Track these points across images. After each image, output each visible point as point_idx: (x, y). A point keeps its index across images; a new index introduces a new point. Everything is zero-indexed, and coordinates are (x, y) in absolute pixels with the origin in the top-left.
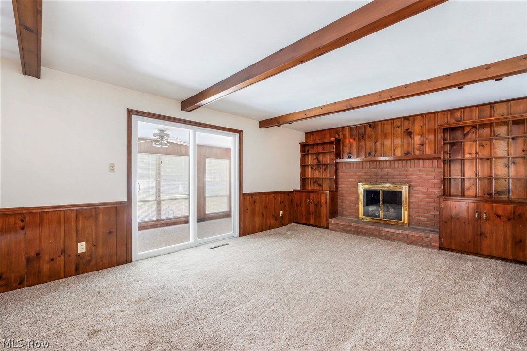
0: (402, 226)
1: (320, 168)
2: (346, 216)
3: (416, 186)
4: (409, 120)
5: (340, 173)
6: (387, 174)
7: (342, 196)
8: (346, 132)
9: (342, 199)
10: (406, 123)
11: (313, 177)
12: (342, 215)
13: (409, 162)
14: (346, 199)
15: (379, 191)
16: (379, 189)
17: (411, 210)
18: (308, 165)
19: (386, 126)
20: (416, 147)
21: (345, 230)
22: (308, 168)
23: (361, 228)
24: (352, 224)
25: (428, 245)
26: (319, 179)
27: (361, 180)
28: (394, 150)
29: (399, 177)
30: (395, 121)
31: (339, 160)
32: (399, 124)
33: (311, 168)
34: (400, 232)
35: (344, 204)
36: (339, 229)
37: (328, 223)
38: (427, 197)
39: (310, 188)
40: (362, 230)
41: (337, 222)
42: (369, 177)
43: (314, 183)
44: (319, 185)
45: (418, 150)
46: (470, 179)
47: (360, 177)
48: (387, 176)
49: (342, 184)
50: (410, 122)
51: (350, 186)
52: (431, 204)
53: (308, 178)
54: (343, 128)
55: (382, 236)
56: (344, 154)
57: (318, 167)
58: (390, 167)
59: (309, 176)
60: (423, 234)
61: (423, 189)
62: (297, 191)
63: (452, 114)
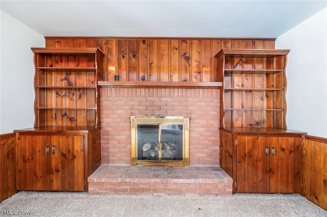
0: (183, 167)
1: (71, 95)
2: (114, 162)
3: (196, 118)
4: (186, 43)
5: (105, 102)
6: (166, 105)
7: (108, 134)
8: (112, 45)
9: (108, 140)
10: (185, 46)
11: (59, 107)
12: (108, 161)
14: (114, 138)
15: (157, 126)
17: (191, 147)
18: (51, 89)
19: (162, 45)
20: (193, 74)
22: (52, 93)
23: (140, 184)
24: (128, 180)
25: (221, 193)
26: (70, 110)
27: (134, 111)
28: (171, 76)
29: (179, 108)
30: (172, 41)
31: (100, 83)
32: (176, 45)
33: (57, 94)
34: (192, 181)
35: (110, 145)
36: (106, 190)
37: (87, 183)
38: (208, 131)
39: (54, 124)
40: (142, 186)
41: (103, 180)
42: (144, 108)
43: (63, 116)
44: (70, 120)
45: (196, 78)
46: (238, 110)
47: (132, 108)
48: (166, 107)
49: (107, 117)
50: (188, 45)
51: (118, 120)
52: (211, 138)
53: (52, 110)
54: (108, 40)
55: (170, 190)
56: (109, 76)
57: (69, 93)
58: (169, 96)
59: (54, 106)
60: (217, 180)
61: (203, 122)
62: (23, 133)
63: (225, 44)
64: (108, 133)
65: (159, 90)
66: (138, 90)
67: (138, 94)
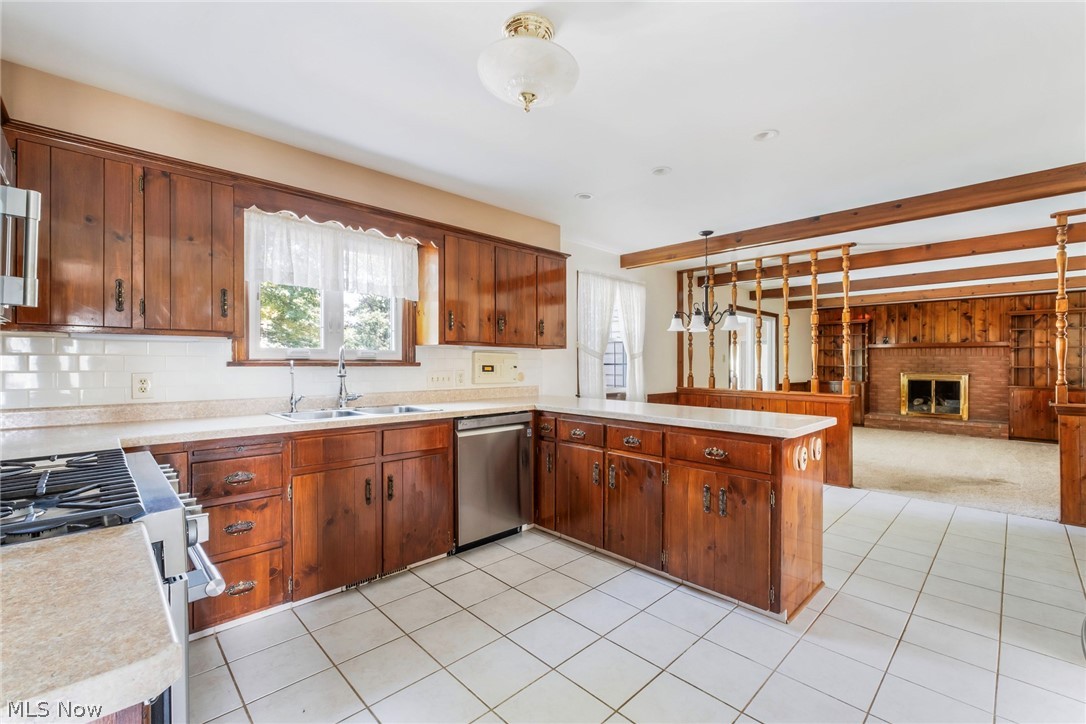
0: (961, 419)
1: (839, 355)
2: (882, 411)
3: (978, 376)
4: (968, 302)
5: (874, 361)
6: (941, 363)
7: (879, 388)
8: (881, 311)
9: (876, 393)
10: (965, 305)
11: (827, 364)
13: (969, 350)
14: (883, 392)
15: (930, 382)
16: (929, 379)
17: (972, 402)
19: (937, 307)
20: (977, 333)
21: (889, 426)
22: (820, 353)
23: (911, 422)
24: (899, 419)
25: (997, 436)
26: (837, 367)
27: (905, 369)
28: (948, 336)
29: (957, 366)
30: (949, 303)
31: (871, 346)
32: (955, 306)
33: (825, 354)
34: (963, 424)
35: (880, 397)
36: (879, 425)
37: (864, 419)
38: (993, 388)
40: (913, 425)
41: (878, 417)
42: (915, 366)
45: (979, 336)
46: (1040, 368)
47: (903, 365)
48: (940, 366)
49: (877, 373)
50: (970, 305)
51: (889, 376)
52: (997, 395)
54: (875, 308)
55: (940, 429)
56: (877, 339)
57: (837, 353)
58: (945, 355)
60: (989, 425)
61: (986, 379)
63: (1020, 300)
64: (876, 387)
65: (933, 350)
66: (909, 350)
67: (909, 353)
